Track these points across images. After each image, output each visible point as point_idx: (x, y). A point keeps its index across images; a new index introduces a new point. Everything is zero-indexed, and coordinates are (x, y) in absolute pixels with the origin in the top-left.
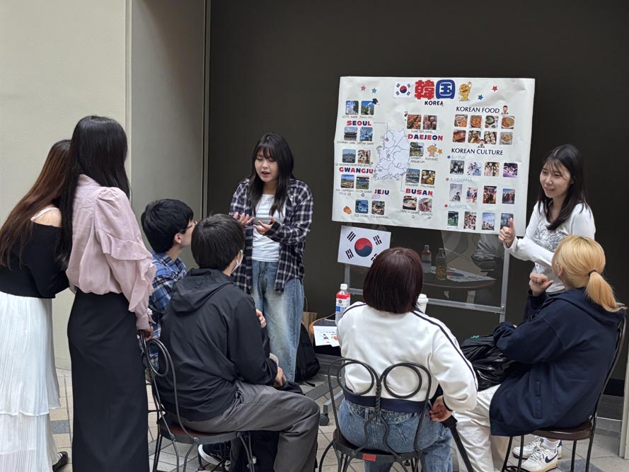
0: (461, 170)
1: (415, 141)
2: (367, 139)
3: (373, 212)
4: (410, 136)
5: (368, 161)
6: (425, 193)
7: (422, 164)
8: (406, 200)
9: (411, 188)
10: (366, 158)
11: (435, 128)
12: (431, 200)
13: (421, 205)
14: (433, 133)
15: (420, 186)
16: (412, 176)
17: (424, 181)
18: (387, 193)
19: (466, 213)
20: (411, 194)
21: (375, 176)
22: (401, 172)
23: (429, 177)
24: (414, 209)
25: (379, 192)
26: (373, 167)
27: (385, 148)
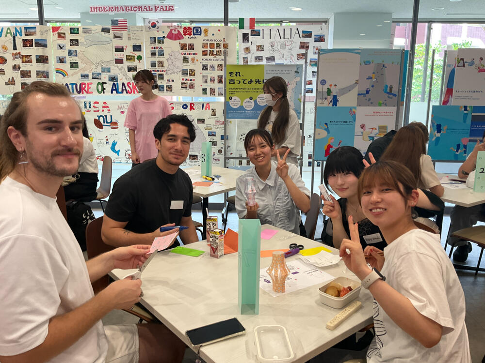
0: (207, 69)
1: (185, 56)
2: (161, 55)
3: (167, 90)
4: (182, 54)
5: (162, 66)
6: (191, 80)
7: (189, 67)
8: (183, 83)
9: (184, 78)
10: (161, 64)
11: (193, 49)
12: (194, 83)
13: (189, 86)
14: (193, 52)
15: (188, 77)
16: (185, 72)
17: (190, 75)
18: (173, 81)
19: (211, 88)
20: (184, 81)
21: (167, 73)
22: (179, 70)
23: (192, 73)
24: (187, 88)
25: (169, 81)
26: (165, 69)
27: (170, 59)
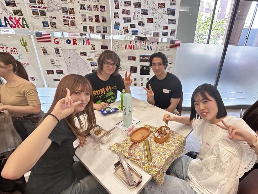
0: (84, 9)
3: (52, 27)
6: (72, 18)
7: (67, 5)
9: (65, 16)
15: (68, 15)
16: (65, 11)
17: (70, 13)
18: (55, 18)
19: (90, 26)
20: (66, 19)
21: (48, 10)
22: (59, 8)
23: (72, 11)
24: (69, 25)
25: (51, 17)
26: (46, 6)
